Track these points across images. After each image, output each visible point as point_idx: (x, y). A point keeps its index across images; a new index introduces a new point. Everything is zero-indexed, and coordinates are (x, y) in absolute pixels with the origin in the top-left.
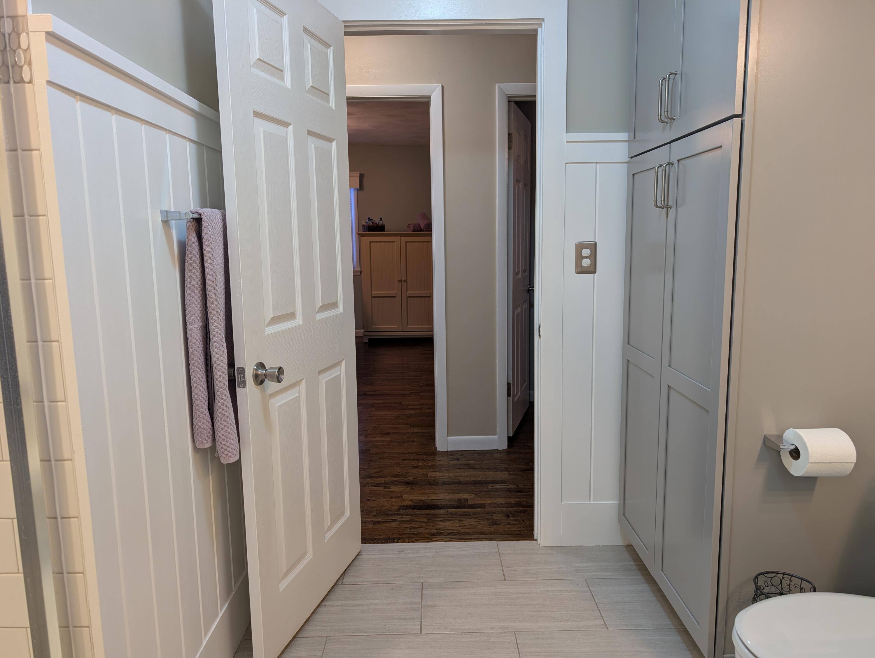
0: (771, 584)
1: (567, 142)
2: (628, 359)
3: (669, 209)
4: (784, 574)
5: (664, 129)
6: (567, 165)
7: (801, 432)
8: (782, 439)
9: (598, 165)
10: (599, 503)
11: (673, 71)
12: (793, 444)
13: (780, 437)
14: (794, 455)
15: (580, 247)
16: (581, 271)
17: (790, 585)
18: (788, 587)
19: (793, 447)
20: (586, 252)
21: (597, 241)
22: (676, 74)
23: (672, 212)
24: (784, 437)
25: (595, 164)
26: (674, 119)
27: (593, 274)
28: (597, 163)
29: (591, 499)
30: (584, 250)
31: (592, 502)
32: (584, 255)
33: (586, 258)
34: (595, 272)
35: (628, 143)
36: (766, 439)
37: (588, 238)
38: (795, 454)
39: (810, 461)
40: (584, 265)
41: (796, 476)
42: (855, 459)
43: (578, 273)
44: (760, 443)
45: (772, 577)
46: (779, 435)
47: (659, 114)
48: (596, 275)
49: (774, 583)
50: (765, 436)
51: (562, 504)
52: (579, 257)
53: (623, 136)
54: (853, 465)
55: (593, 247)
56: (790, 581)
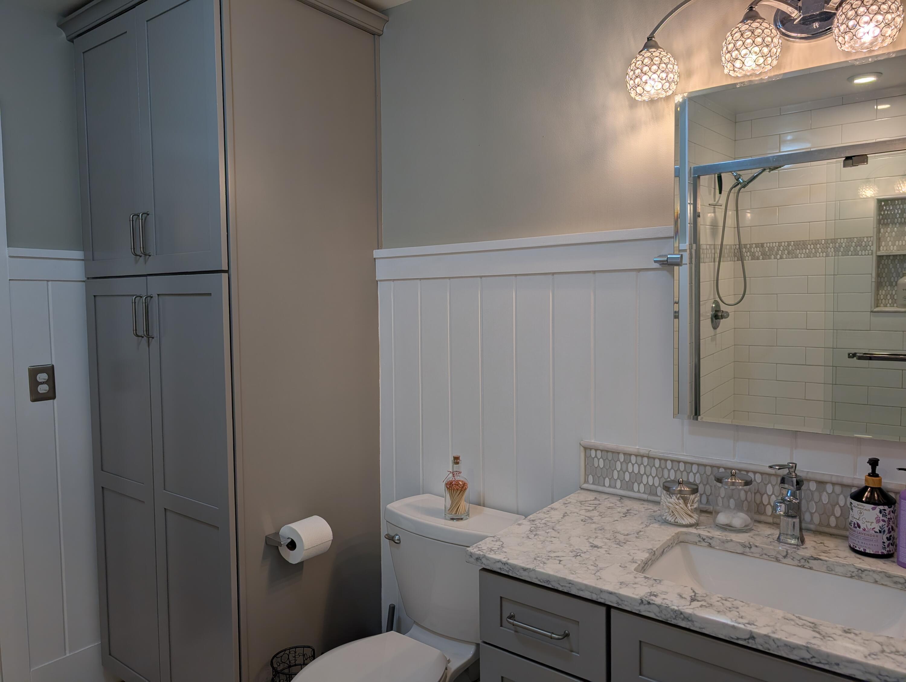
0: (281, 662)
1: (10, 257)
2: (103, 486)
3: (150, 339)
4: (290, 649)
5: (136, 262)
6: (11, 282)
7: (294, 526)
8: (279, 535)
9: (50, 283)
10: (76, 652)
11: (146, 211)
12: (289, 538)
13: (277, 534)
14: (290, 546)
15: (34, 372)
16: (36, 397)
17: (295, 656)
18: (294, 658)
19: (289, 540)
20: (42, 377)
21: (53, 363)
22: (148, 215)
23: (153, 342)
24: (280, 533)
25: (46, 282)
26: (150, 256)
27: (52, 400)
28: (48, 281)
29: (67, 652)
30: (39, 375)
31: (68, 655)
32: (39, 381)
33: (43, 383)
34: (54, 397)
35: (83, 262)
36: (267, 538)
37: (44, 361)
38: (292, 545)
39: (305, 548)
40: (41, 392)
41: (294, 563)
42: (332, 537)
43: (34, 400)
44: (263, 543)
45: (282, 656)
46: (276, 533)
47: (132, 248)
48: (55, 400)
49: (283, 661)
50: (266, 537)
51: (31, 670)
52: (34, 384)
53: (78, 254)
54: (331, 541)
55: (50, 370)
56: (295, 652)
